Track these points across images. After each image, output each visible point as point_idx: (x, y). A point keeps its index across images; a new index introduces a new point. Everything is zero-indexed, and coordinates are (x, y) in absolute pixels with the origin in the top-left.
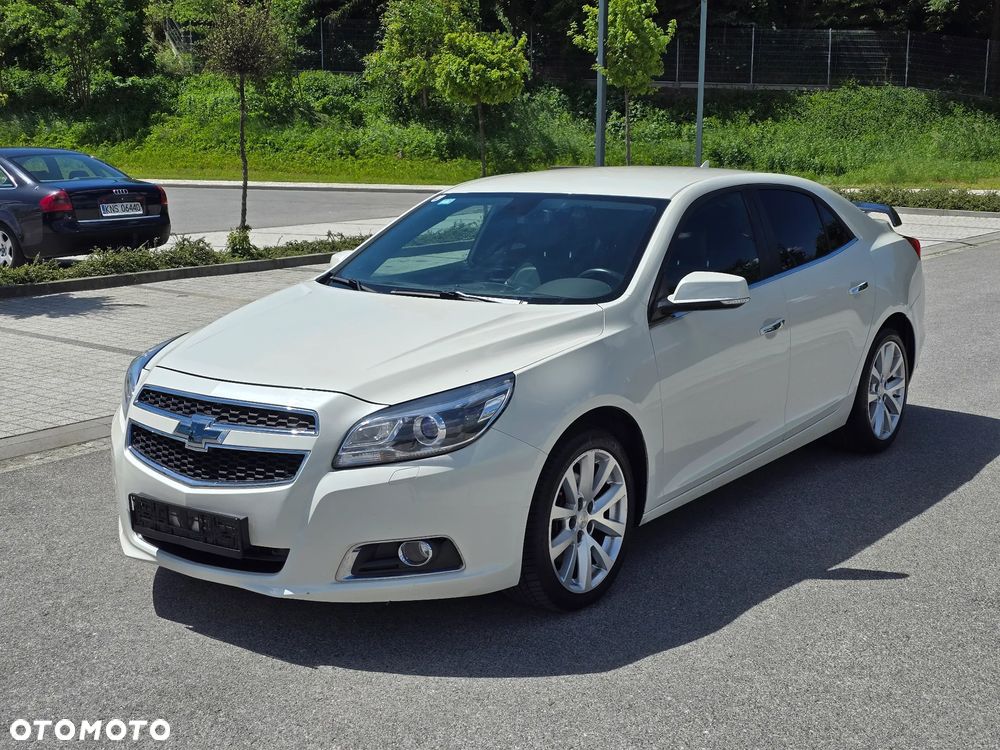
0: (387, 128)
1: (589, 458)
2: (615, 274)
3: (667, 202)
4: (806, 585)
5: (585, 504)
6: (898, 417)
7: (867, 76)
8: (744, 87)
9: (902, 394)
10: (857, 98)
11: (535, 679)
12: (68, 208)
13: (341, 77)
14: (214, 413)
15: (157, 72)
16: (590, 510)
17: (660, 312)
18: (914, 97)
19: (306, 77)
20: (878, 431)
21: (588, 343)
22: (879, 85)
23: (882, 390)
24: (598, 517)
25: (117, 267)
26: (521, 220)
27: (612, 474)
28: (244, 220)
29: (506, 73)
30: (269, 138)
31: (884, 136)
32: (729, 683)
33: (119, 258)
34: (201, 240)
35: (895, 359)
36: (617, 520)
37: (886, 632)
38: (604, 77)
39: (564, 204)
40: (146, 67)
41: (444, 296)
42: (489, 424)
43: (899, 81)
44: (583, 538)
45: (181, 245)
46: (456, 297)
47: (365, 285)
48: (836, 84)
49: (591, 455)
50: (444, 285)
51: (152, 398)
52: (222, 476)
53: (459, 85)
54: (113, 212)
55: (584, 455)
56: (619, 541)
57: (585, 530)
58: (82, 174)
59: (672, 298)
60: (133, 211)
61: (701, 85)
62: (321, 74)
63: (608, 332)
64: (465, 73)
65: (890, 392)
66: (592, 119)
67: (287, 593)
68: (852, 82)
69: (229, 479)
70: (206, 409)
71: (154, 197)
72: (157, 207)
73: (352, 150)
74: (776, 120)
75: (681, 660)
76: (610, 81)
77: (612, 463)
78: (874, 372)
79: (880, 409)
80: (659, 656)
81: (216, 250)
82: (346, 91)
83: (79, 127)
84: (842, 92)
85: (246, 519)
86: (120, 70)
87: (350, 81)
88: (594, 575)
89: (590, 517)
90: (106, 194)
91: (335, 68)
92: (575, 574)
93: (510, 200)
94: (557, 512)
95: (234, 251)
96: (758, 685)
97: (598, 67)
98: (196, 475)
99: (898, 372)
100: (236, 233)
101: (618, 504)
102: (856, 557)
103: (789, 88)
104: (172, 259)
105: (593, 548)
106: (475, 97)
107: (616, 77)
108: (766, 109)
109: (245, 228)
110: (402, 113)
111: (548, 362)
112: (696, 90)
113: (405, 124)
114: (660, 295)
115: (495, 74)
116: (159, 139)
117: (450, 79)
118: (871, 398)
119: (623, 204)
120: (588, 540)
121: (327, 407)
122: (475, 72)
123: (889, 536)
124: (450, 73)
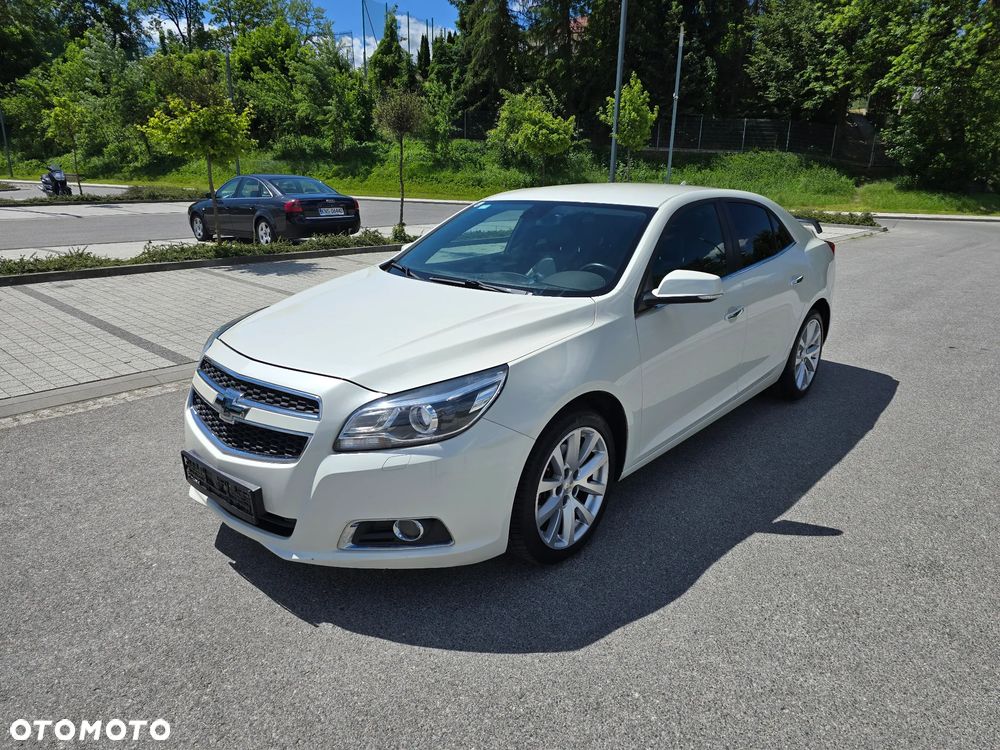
0: (498, 171)
1: (576, 434)
2: (609, 268)
3: (656, 210)
4: (757, 539)
5: (571, 473)
6: (813, 373)
7: (764, 144)
8: (695, 151)
9: (817, 357)
10: (759, 158)
11: (511, 655)
12: (301, 210)
13: (475, 143)
14: (242, 390)
15: (378, 139)
16: (575, 476)
17: (644, 304)
18: (791, 158)
19: (456, 142)
20: (799, 384)
21: (580, 334)
22: (771, 151)
23: (804, 355)
24: (582, 482)
25: (325, 245)
26: (538, 222)
27: (597, 445)
28: (401, 220)
29: (561, 136)
30: (435, 176)
31: (772, 179)
32: (695, 673)
33: (327, 239)
34: (376, 231)
35: (816, 331)
36: (598, 482)
37: (835, 605)
38: (616, 140)
39: (570, 211)
40: (372, 136)
41: (469, 285)
42: (481, 412)
43: (782, 148)
44: (568, 501)
45: (365, 233)
46: (476, 286)
47: (415, 272)
48: (746, 150)
49: (577, 434)
50: (470, 275)
51: (209, 368)
52: (247, 446)
53: (532, 142)
54: (327, 213)
55: (571, 434)
56: (600, 499)
57: (570, 494)
58: (312, 191)
59: (655, 292)
60: (339, 213)
61: (671, 149)
62: (464, 141)
63: (599, 323)
64: (536, 135)
65: (809, 356)
66: (608, 166)
67: (295, 557)
68: (756, 149)
69: (251, 449)
70: (237, 385)
71: (351, 206)
72: (352, 211)
73: (479, 182)
74: (712, 170)
75: (649, 635)
76: (619, 142)
77: (597, 436)
78: (801, 342)
79: (803, 367)
80: (629, 627)
81: (386, 236)
82: (476, 150)
83: (335, 167)
84: (751, 154)
85: (260, 490)
86: (359, 138)
87: (478, 145)
88: (577, 529)
89: (576, 483)
90: (323, 203)
91: (472, 138)
92: (560, 531)
93: (530, 206)
94: (543, 486)
95: (396, 237)
96: (722, 677)
97: (614, 135)
98: (228, 442)
99: (816, 341)
100: (397, 227)
101: (600, 470)
102: (795, 507)
103: (720, 152)
104: (359, 242)
105: (577, 509)
106: (541, 150)
107: (624, 141)
108: (706, 162)
109: (402, 224)
110: (506, 164)
111: (543, 352)
112: (668, 152)
113: (508, 169)
114: (645, 290)
115: (555, 137)
116: (378, 175)
117: (527, 138)
118: (798, 361)
119: (618, 211)
120: (573, 503)
121: (332, 393)
122: (542, 134)
123: (819, 484)
124: (527, 135)
